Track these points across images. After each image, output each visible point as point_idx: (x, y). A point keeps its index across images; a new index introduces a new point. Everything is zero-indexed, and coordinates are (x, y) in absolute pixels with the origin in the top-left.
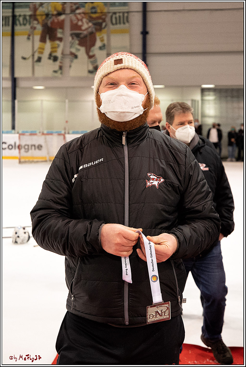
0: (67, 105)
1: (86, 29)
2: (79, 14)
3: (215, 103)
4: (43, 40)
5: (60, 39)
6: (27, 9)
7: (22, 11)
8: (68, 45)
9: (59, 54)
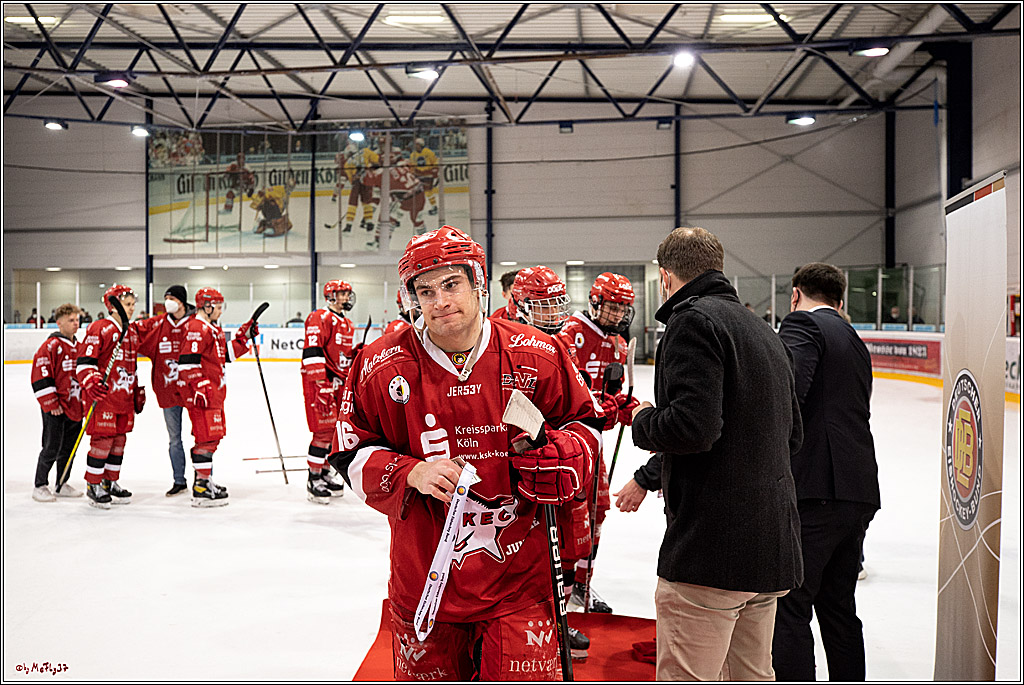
0: (386, 289)
1: (412, 187)
2: (402, 166)
3: (585, 286)
4: (353, 202)
5: (377, 201)
6: (333, 161)
7: (325, 164)
8: (388, 208)
9: (374, 221)
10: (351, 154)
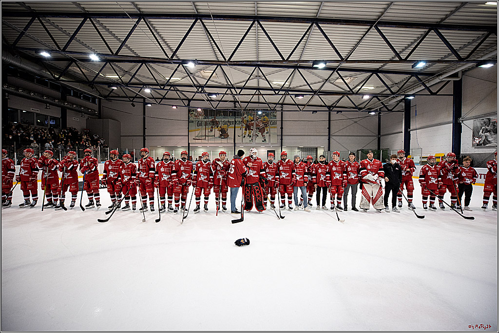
10: (245, 117)
